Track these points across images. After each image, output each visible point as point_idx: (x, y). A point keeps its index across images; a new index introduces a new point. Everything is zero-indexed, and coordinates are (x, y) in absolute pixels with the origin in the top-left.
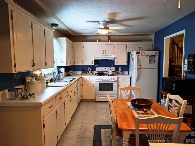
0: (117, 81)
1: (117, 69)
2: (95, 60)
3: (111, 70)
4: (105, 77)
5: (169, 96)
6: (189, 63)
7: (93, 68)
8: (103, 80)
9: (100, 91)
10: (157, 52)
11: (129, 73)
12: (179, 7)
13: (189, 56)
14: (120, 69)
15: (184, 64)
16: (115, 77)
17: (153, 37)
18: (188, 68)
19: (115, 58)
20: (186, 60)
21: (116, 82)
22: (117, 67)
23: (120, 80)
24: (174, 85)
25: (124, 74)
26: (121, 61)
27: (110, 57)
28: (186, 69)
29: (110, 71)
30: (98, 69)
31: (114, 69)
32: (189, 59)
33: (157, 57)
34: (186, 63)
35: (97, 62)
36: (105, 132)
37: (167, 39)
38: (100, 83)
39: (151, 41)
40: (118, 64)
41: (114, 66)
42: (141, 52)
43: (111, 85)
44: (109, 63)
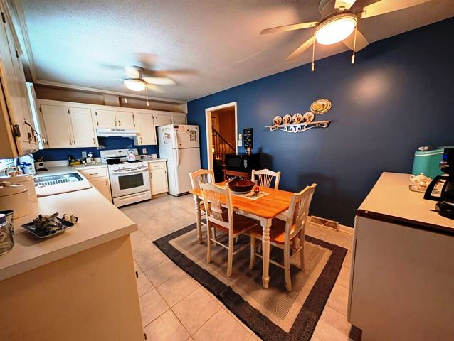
0: (149, 169)
1: (140, 152)
2: (100, 138)
4: (126, 165)
6: (244, 138)
7: (95, 153)
8: (124, 170)
9: (121, 188)
10: (197, 126)
13: (245, 130)
14: (144, 151)
15: (238, 139)
16: (145, 163)
17: (185, 108)
18: (244, 143)
19: (138, 134)
20: (240, 135)
21: (148, 172)
22: (140, 149)
23: (152, 166)
24: (245, 161)
26: (147, 139)
27: (127, 132)
28: (241, 145)
29: (131, 155)
30: (106, 154)
31: (136, 151)
32: (244, 133)
33: (198, 133)
34: (240, 138)
35: (102, 140)
38: (119, 177)
39: (182, 112)
40: (142, 144)
41: (135, 147)
42: (179, 126)
43: (140, 176)
44: (124, 142)
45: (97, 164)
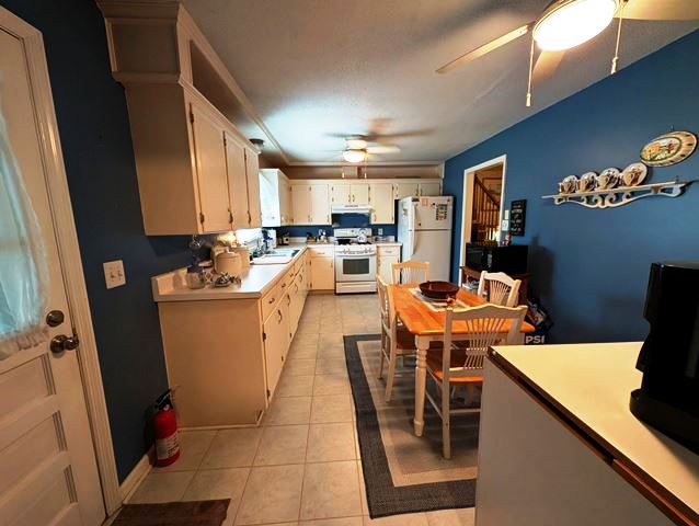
0: (377, 254)
1: (375, 233)
2: (333, 215)
3: (362, 234)
4: (354, 247)
5: (485, 275)
6: (512, 216)
7: (329, 231)
8: (350, 252)
9: (344, 273)
10: (451, 198)
11: (396, 240)
12: (528, 104)
13: (513, 204)
14: (380, 231)
15: (503, 218)
16: (373, 247)
17: (441, 170)
18: (511, 225)
19: (371, 210)
20: (507, 212)
21: (375, 258)
22: (375, 228)
23: (382, 251)
24: (490, 256)
25: (387, 241)
26: (383, 216)
27: (362, 209)
28: (506, 228)
29: (362, 236)
30: (340, 233)
31: (369, 232)
32: (512, 209)
33: (450, 208)
34: (507, 217)
35: (336, 218)
36: (365, 347)
37: (469, 174)
38: (344, 260)
39: (438, 177)
40: (377, 223)
41: (369, 226)
42: (421, 198)
43: (366, 262)
44: (359, 220)
45: (329, 242)
